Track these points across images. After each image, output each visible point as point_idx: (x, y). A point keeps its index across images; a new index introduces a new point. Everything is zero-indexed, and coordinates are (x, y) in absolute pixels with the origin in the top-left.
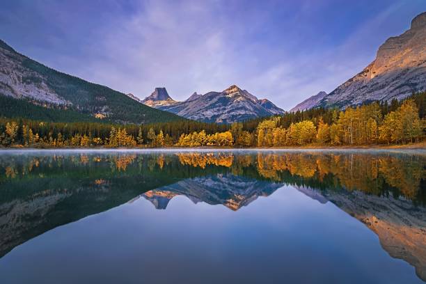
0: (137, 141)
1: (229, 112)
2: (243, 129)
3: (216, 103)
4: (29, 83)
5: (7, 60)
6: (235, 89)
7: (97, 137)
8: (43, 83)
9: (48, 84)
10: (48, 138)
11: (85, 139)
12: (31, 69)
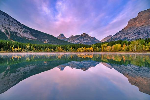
0: (64, 50)
1: (83, 41)
2: (96, 47)
3: (79, 38)
4: (25, 33)
5: (19, 26)
6: (85, 34)
7: (52, 49)
8: (29, 33)
9: (30, 33)
10: (38, 49)
11: (49, 49)
12: (25, 28)
